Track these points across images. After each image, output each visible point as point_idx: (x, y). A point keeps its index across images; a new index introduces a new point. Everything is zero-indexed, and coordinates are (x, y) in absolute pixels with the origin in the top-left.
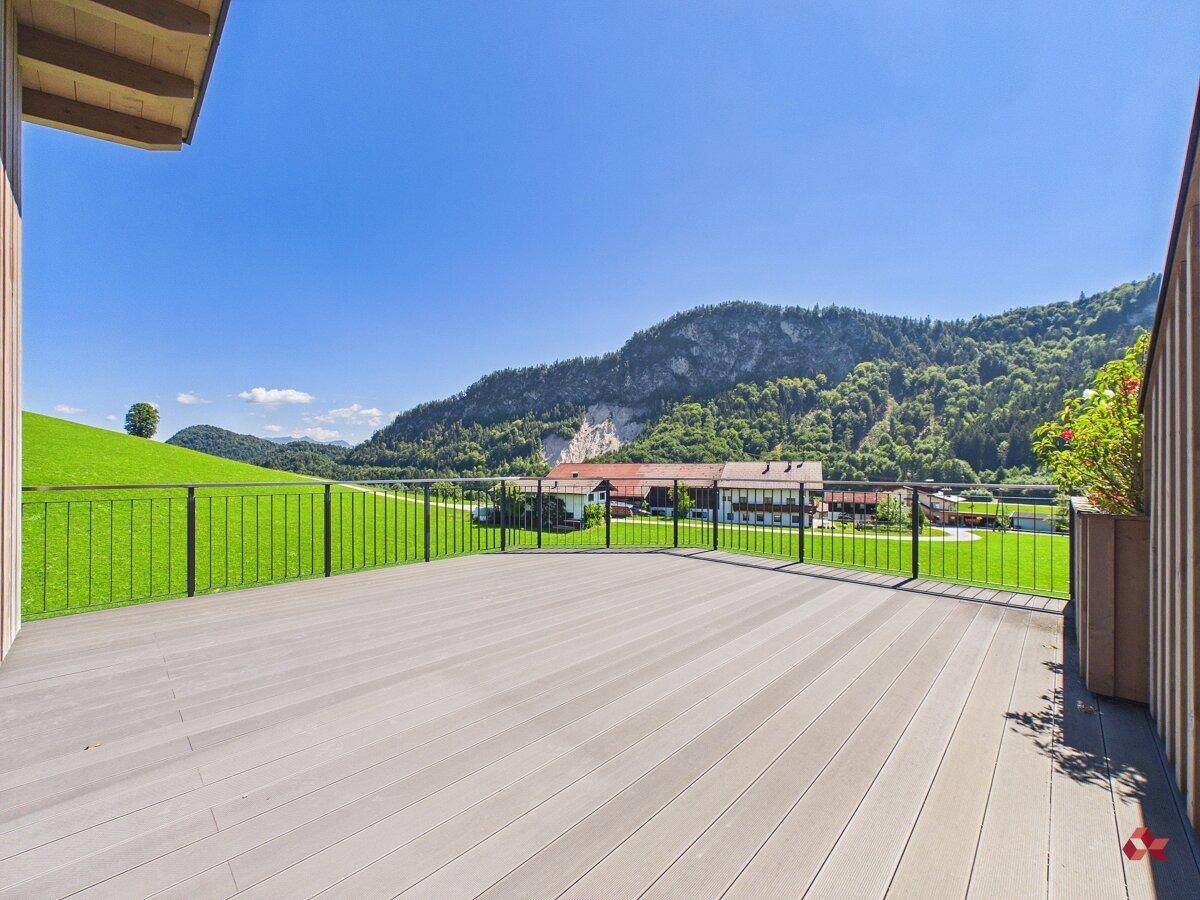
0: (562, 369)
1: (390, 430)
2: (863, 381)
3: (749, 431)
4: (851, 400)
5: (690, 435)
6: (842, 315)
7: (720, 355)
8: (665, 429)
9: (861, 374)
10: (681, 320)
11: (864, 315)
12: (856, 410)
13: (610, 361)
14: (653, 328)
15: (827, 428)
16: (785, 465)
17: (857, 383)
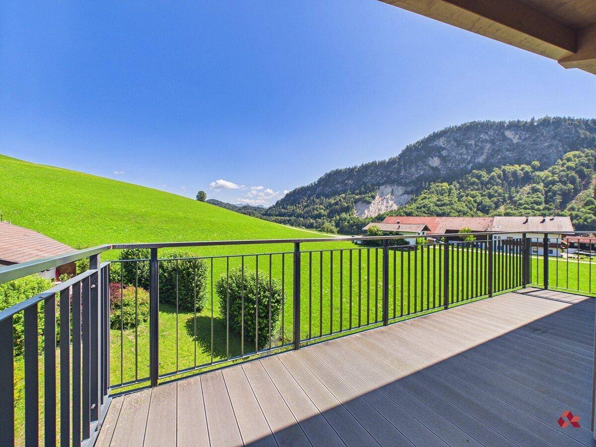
0: (365, 168)
2: (570, 164)
3: (480, 198)
4: (561, 178)
5: (441, 201)
6: (553, 123)
7: (461, 154)
8: (425, 198)
9: (569, 160)
10: (436, 136)
11: (573, 120)
12: (565, 183)
13: (392, 162)
14: (418, 142)
15: (540, 195)
16: (541, 218)
17: (565, 166)
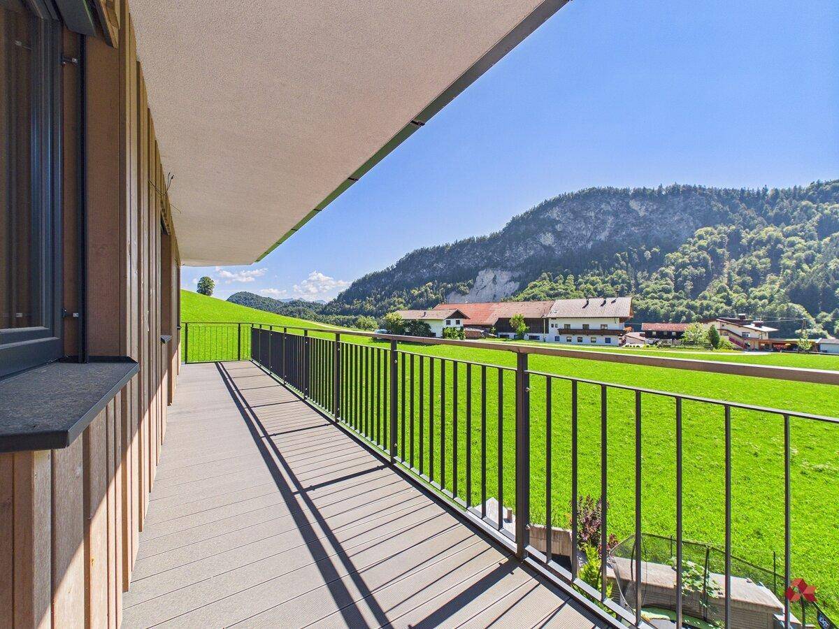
0: (460, 246)
1: (348, 292)
2: (703, 243)
3: (602, 286)
4: (691, 259)
5: (554, 289)
6: (683, 192)
7: (578, 229)
8: (535, 286)
9: (701, 237)
10: (547, 206)
11: (704, 189)
12: (695, 266)
13: (494, 238)
14: (527, 213)
15: (669, 281)
17: (697, 245)
